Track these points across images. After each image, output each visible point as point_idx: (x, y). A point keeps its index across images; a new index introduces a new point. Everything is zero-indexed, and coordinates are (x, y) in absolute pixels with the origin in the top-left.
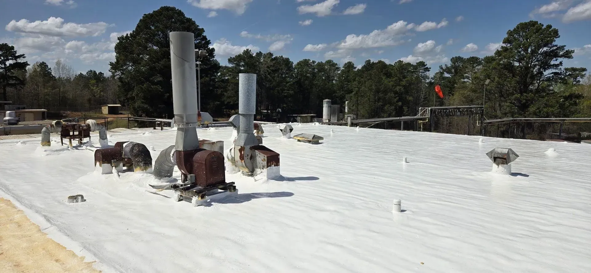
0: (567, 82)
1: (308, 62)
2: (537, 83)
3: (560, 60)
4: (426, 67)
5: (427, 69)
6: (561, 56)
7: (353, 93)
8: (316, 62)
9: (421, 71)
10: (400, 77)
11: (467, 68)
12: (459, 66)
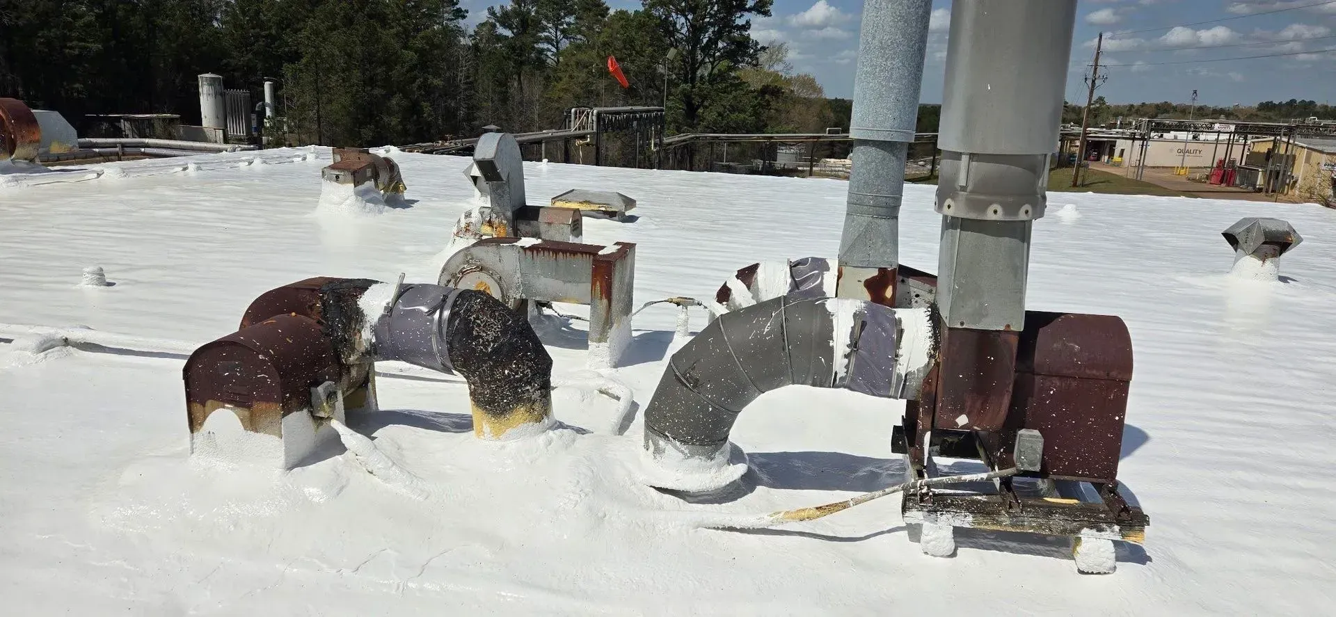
0: (758, 63)
3: (747, 16)
4: (458, 6)
5: (460, 14)
6: (750, 10)
7: (304, 61)
9: (446, 15)
10: (407, 26)
11: (547, 18)
12: (529, 12)
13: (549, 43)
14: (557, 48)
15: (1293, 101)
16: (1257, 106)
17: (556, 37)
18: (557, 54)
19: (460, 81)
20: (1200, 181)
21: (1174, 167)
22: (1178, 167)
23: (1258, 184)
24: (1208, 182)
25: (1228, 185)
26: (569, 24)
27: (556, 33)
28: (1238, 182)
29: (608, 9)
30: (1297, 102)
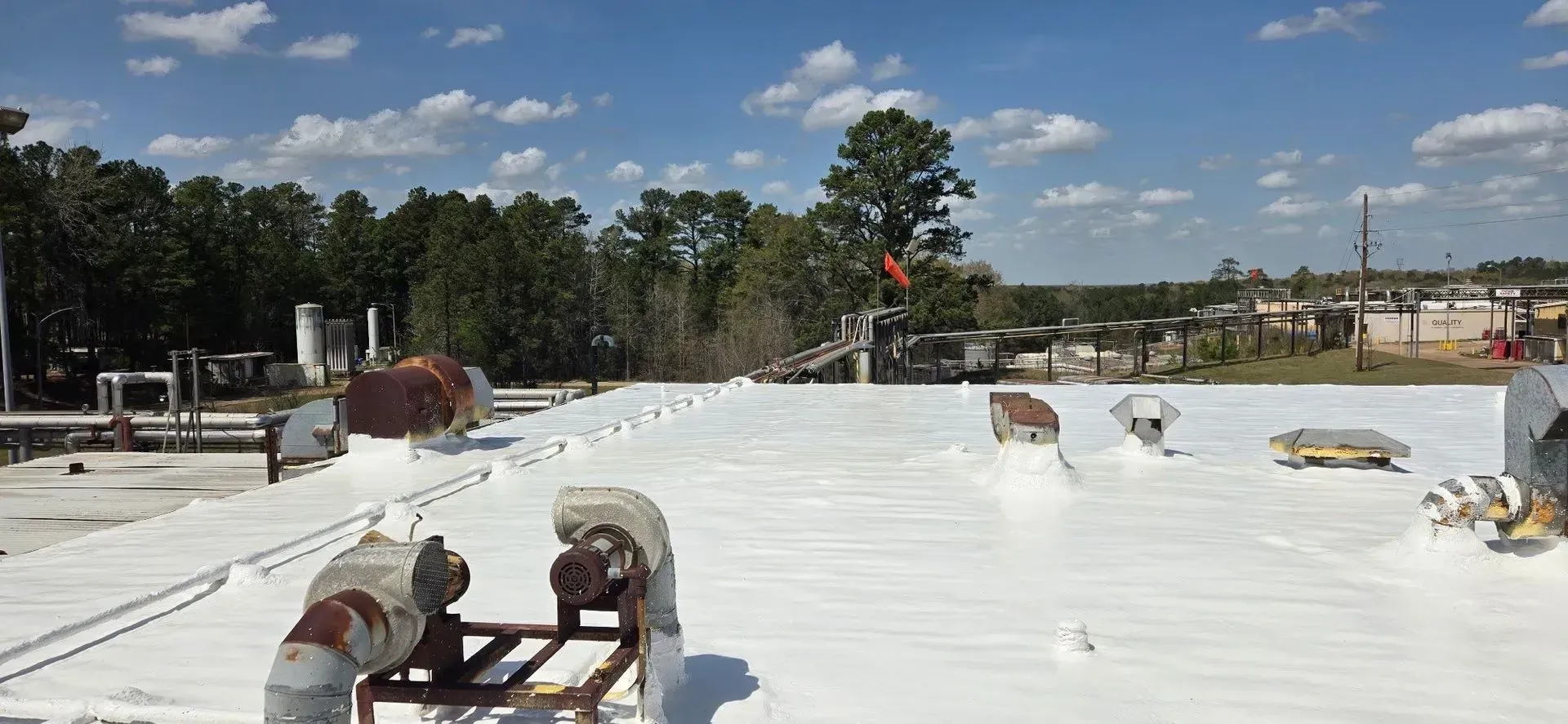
1: (213, 186)
3: (945, 200)
4: (580, 212)
5: (582, 219)
6: (948, 193)
8: (242, 188)
9: (567, 222)
11: (682, 218)
12: (662, 212)
13: (685, 244)
14: (695, 250)
15: (1518, 259)
16: (1476, 267)
17: (693, 238)
18: (696, 256)
19: (593, 292)
20: (1477, 356)
21: (1438, 341)
22: (1443, 342)
23: (1555, 355)
24: (1490, 356)
25: (1516, 359)
26: (707, 223)
27: (693, 233)
28: (1527, 355)
29: (749, 204)
30: (1523, 259)
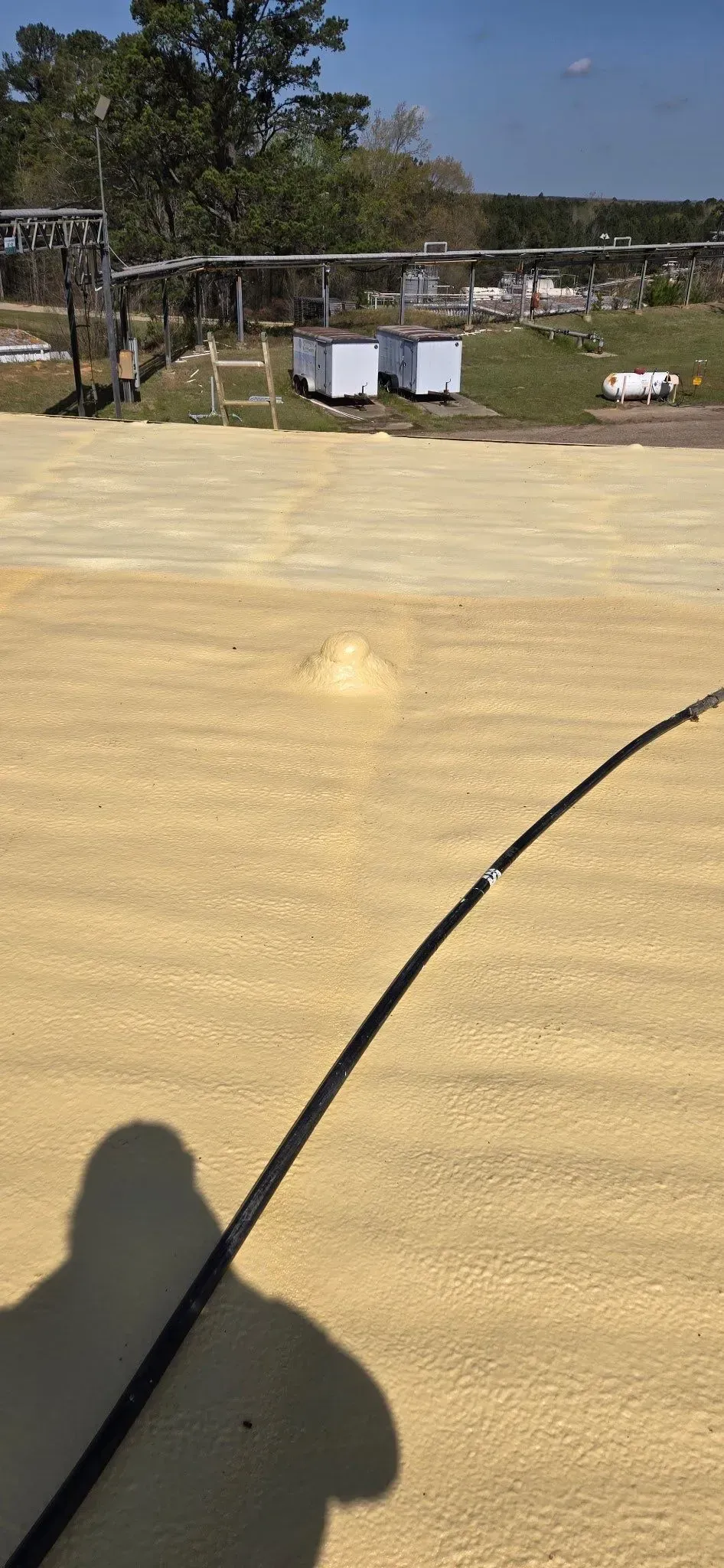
2: (261, 132)
3: (314, 51)
6: (316, 40)
